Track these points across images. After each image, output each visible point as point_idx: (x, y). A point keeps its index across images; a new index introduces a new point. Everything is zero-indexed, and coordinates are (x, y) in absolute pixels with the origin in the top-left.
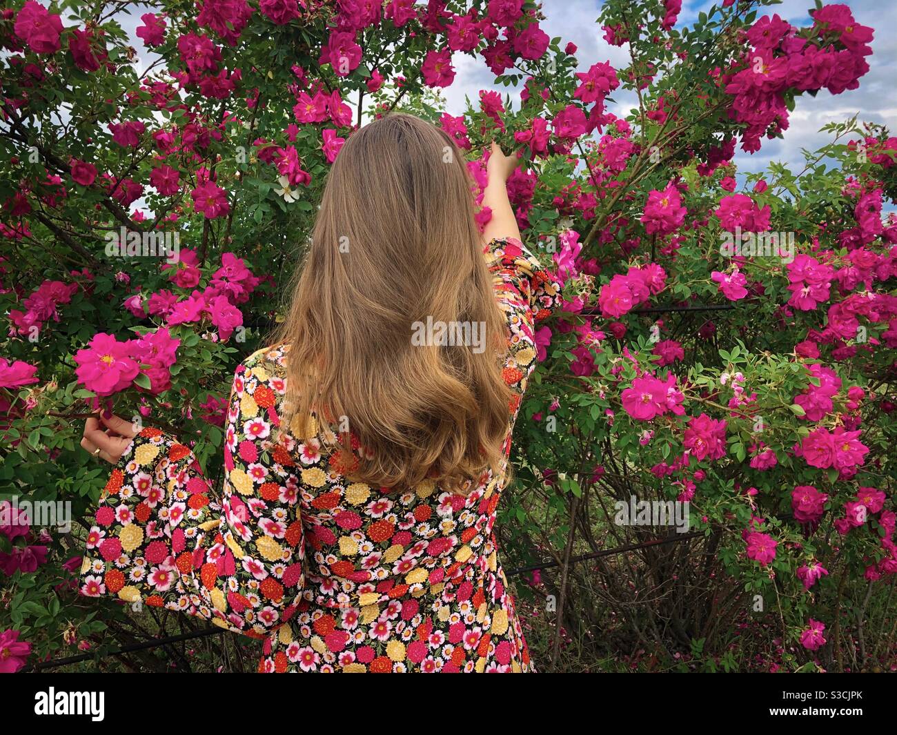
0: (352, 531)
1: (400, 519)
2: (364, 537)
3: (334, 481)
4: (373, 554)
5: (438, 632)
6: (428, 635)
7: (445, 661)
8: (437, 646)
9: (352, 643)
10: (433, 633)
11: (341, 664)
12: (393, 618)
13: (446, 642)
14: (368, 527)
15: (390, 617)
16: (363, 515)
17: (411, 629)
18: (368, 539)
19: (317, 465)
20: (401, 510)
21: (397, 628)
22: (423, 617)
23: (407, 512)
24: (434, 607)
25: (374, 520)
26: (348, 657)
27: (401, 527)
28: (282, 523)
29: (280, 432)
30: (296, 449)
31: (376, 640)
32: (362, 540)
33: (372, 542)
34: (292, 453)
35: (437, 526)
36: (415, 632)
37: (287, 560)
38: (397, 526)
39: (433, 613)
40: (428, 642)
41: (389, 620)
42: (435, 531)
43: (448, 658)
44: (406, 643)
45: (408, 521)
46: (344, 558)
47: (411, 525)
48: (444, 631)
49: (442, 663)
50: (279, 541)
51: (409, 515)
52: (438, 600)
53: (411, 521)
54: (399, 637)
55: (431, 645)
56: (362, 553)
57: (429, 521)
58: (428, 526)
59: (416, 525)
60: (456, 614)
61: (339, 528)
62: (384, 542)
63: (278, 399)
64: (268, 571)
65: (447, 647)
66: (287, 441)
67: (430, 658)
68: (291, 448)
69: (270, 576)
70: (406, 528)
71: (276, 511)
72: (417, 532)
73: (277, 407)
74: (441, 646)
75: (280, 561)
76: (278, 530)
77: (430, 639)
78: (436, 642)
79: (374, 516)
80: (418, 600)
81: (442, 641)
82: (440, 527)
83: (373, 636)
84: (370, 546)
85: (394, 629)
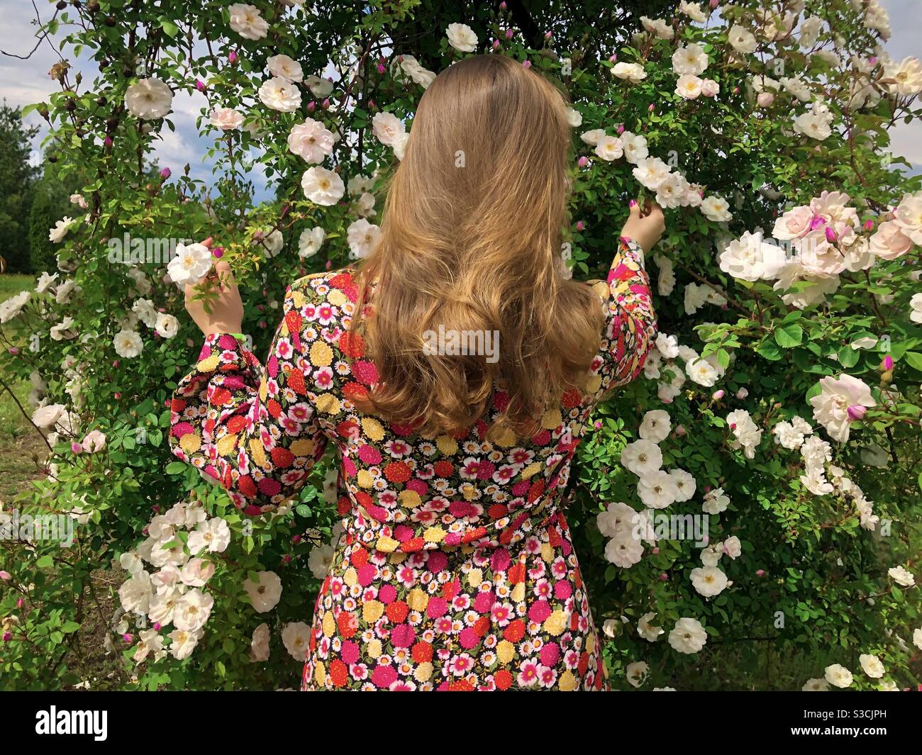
0: (371, 465)
1: (420, 467)
2: (380, 474)
3: (348, 410)
4: (386, 492)
5: (466, 596)
6: (453, 596)
7: (466, 627)
8: (461, 609)
9: (379, 579)
10: (459, 595)
11: (363, 599)
12: (419, 567)
13: (471, 608)
14: (386, 465)
15: (417, 565)
16: (383, 452)
17: (437, 583)
18: (383, 476)
19: (330, 391)
20: (422, 459)
21: (422, 578)
22: (452, 575)
23: (427, 462)
24: (464, 568)
25: (394, 460)
26: (370, 593)
27: (418, 475)
28: (273, 438)
29: (300, 358)
30: (311, 374)
31: (401, 584)
32: (378, 477)
33: (387, 480)
34: (307, 378)
35: (456, 487)
36: (441, 588)
37: (267, 471)
38: (414, 473)
39: (462, 574)
40: (451, 602)
41: (416, 568)
42: (454, 491)
43: (470, 624)
44: (430, 595)
45: (426, 472)
46: (362, 489)
47: (429, 477)
48: (472, 596)
49: (461, 627)
50: (266, 452)
51: (428, 466)
52: (470, 562)
53: (430, 473)
54: (425, 588)
55: (453, 606)
56: (377, 488)
57: (449, 479)
58: (446, 483)
59: (435, 478)
60: (488, 583)
61: (361, 462)
62: (399, 484)
63: (304, 325)
64: (250, 469)
65: (471, 613)
66: (305, 366)
67: (448, 618)
68: (307, 373)
69: (250, 474)
70: (423, 477)
71: (272, 427)
72: (435, 486)
73: (301, 333)
74: (465, 611)
75: (261, 468)
76: (268, 443)
77: (454, 600)
78: (459, 605)
79: (394, 455)
80: (448, 555)
81: (467, 606)
82: (460, 489)
83: (400, 579)
84: (384, 484)
85: (419, 578)
